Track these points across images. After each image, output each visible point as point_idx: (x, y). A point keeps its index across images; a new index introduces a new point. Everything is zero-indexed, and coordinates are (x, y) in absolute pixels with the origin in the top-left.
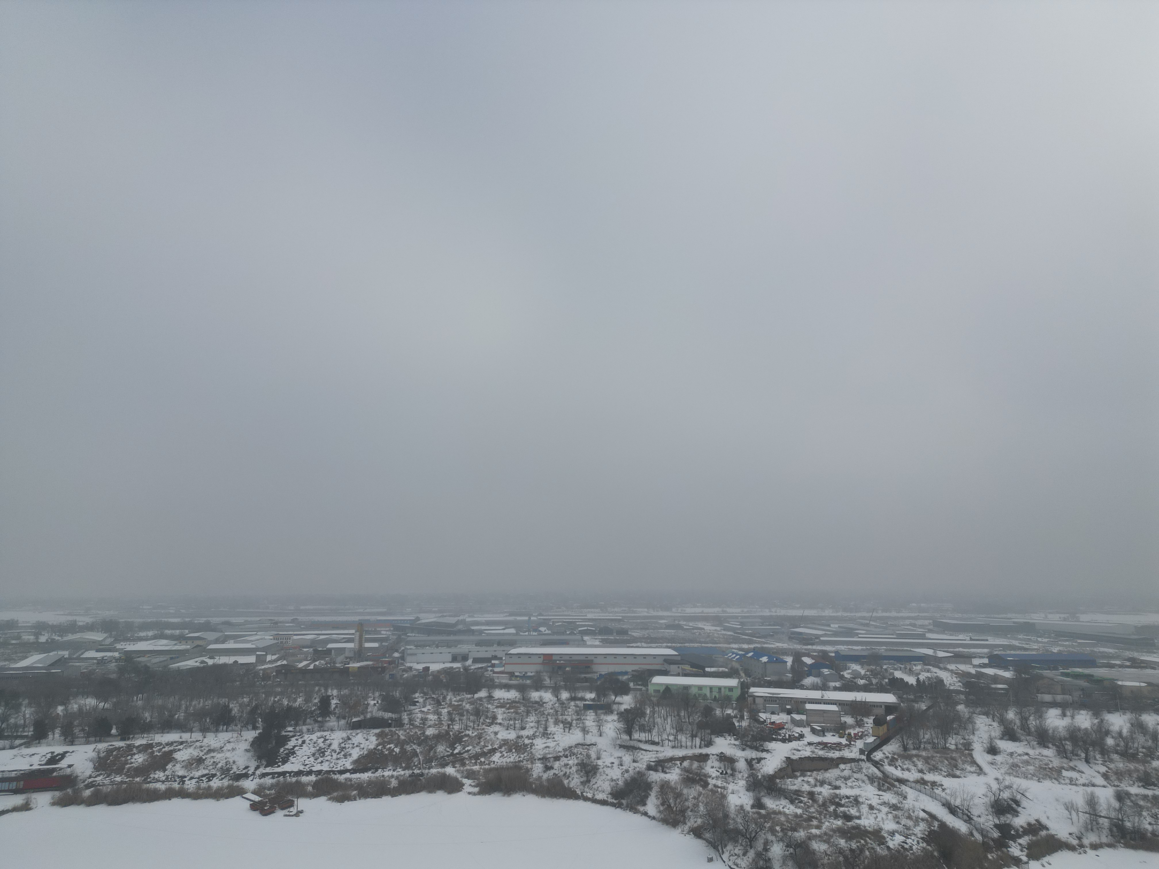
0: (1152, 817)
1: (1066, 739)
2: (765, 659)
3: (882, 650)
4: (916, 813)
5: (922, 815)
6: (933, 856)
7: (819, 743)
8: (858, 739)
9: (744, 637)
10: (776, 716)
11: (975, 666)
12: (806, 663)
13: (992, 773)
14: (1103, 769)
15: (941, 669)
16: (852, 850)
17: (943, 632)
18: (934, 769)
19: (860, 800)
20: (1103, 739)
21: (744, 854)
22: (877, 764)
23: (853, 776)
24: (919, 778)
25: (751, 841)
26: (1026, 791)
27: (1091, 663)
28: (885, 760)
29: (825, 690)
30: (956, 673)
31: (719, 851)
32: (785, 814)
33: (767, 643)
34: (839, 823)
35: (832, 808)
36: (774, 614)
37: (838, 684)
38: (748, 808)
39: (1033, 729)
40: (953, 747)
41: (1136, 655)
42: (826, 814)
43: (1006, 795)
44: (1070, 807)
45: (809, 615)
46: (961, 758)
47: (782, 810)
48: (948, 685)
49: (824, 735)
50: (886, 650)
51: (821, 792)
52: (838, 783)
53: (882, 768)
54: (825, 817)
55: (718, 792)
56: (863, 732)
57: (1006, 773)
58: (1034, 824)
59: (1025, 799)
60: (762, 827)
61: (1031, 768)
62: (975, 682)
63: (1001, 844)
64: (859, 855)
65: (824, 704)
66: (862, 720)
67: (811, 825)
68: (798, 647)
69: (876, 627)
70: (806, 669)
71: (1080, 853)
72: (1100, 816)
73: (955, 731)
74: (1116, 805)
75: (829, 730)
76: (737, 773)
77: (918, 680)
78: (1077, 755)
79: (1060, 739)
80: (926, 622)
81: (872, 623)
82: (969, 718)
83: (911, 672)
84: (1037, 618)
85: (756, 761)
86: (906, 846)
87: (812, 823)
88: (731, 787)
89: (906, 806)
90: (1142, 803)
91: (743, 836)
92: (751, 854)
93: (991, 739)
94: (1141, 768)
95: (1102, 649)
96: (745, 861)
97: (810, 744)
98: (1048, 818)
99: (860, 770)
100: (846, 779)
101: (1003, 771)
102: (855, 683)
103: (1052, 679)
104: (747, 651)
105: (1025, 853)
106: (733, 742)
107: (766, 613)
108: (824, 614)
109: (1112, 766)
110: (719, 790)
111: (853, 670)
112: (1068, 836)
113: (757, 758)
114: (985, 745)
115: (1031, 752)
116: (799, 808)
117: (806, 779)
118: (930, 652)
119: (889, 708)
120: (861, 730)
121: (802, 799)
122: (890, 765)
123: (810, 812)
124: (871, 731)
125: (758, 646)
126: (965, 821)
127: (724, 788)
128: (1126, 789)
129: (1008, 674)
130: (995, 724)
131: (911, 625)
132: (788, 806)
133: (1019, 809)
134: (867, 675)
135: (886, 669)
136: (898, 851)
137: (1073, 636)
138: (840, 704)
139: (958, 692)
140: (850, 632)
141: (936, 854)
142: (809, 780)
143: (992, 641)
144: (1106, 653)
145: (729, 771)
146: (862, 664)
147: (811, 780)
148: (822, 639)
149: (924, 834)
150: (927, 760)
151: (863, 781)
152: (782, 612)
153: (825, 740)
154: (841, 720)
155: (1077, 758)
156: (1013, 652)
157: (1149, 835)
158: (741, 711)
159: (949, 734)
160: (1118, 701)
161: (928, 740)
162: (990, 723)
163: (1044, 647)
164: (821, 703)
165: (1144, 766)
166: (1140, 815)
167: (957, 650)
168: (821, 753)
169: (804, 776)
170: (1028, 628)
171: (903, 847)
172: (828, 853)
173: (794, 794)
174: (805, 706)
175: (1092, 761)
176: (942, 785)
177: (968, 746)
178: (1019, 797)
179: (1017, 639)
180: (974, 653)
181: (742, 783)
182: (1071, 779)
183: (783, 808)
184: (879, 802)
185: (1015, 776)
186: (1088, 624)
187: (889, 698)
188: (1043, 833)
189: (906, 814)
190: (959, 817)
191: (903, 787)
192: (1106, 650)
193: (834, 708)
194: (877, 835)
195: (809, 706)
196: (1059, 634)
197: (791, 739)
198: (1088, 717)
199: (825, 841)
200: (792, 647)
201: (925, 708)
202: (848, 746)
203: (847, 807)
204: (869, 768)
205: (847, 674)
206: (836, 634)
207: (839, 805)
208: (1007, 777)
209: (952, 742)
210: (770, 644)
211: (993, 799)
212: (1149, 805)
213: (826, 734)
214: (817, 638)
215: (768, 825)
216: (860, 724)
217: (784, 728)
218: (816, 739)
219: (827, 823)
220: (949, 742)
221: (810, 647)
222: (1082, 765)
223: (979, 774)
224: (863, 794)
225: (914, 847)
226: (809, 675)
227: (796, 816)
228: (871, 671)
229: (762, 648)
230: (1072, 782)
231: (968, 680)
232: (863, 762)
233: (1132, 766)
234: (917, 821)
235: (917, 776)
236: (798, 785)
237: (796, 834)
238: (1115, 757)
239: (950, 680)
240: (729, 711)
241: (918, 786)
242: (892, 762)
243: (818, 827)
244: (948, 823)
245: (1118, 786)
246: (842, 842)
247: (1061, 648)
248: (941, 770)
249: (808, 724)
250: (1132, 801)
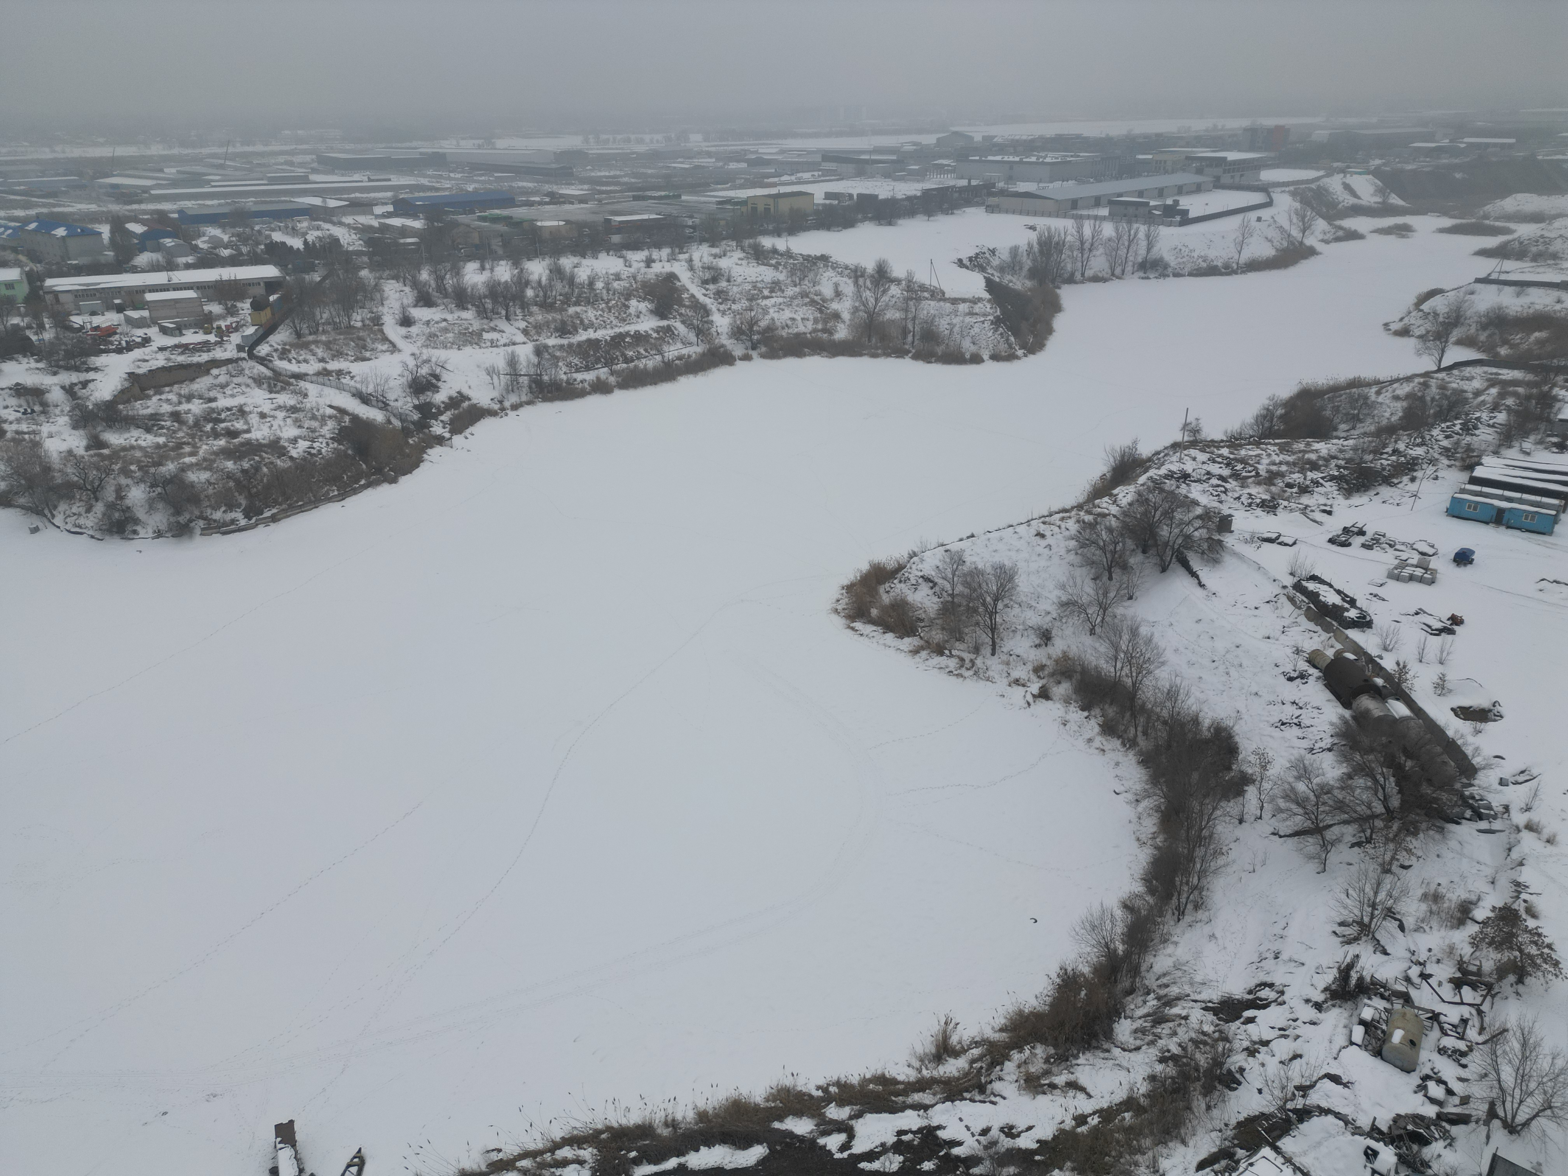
0: (567, 366)
1: (485, 297)
2: (61, 232)
3: (250, 203)
4: (321, 411)
5: (329, 411)
6: (346, 455)
7: (176, 346)
8: (232, 332)
9: (12, 197)
10: (99, 317)
11: (377, 217)
12: (134, 233)
13: (407, 348)
14: (523, 325)
15: (334, 224)
16: (244, 471)
17: (331, 172)
18: (338, 355)
19: (247, 409)
20: (523, 291)
21: (88, 511)
22: (263, 361)
23: (232, 382)
24: (321, 368)
25: (95, 492)
26: (445, 362)
27: (509, 201)
28: (274, 354)
29: (171, 270)
30: (354, 229)
31: (45, 516)
32: (140, 448)
33: (60, 206)
34: (222, 442)
35: (209, 427)
36: (62, 156)
37: (190, 260)
38: (81, 452)
39: (450, 290)
40: (359, 324)
41: (554, 188)
42: (201, 436)
43: (424, 371)
44: (491, 372)
45: (124, 154)
46: (369, 335)
47: (135, 443)
48: (346, 246)
49: (181, 334)
50: (255, 203)
51: (190, 410)
52: (212, 394)
53: (270, 365)
54: (200, 440)
55: (24, 440)
56: (238, 322)
57: (423, 346)
58: (456, 397)
59: (445, 371)
60: (108, 472)
61: (450, 335)
62: (379, 238)
63: (422, 425)
64: (255, 474)
65: (174, 290)
66: (235, 306)
67: (182, 454)
68: (115, 208)
69: (236, 169)
70: (136, 241)
71: (502, 417)
72: (521, 375)
73: (360, 304)
74: (535, 360)
75: (188, 326)
76: (52, 408)
77: (306, 243)
78: (497, 313)
79: (480, 298)
80: (308, 158)
81: (228, 163)
82: (376, 285)
83: (294, 232)
84: (448, 146)
85: (80, 386)
86: (313, 451)
87: (182, 451)
88: (45, 429)
89: (308, 406)
90: (558, 354)
91: (81, 489)
92: (99, 508)
93: (404, 308)
94: (559, 317)
95: (521, 184)
96: (92, 519)
97: (161, 349)
98: (470, 387)
99: (241, 372)
100: (223, 386)
101: (419, 344)
102: (217, 255)
103: (468, 226)
104: (26, 221)
105: (447, 430)
106: (33, 365)
107: (46, 154)
108: (148, 152)
109: (531, 320)
110: (26, 436)
111: (210, 237)
112: (490, 402)
113: (80, 382)
114: (397, 317)
115: (449, 317)
116: (161, 435)
117: (163, 397)
118: (317, 201)
119: (271, 285)
120: (235, 319)
121: (163, 423)
122: (281, 359)
123: (178, 438)
124: (249, 319)
125: (44, 210)
126: (381, 409)
127: (34, 432)
128: (544, 342)
129: (417, 224)
130: (407, 289)
131: (286, 163)
132: (143, 437)
133: (440, 384)
134: (232, 241)
135: (259, 232)
136: (304, 459)
137: (490, 168)
138: (198, 288)
139: (359, 253)
140: (196, 179)
141: (350, 452)
142: (169, 397)
143: (397, 180)
144: (525, 188)
145: (37, 408)
146: (223, 227)
147: (173, 397)
148: (153, 192)
149: (333, 433)
150: (328, 345)
151: (248, 386)
152: (76, 152)
153: (184, 340)
154: (203, 310)
155: (497, 316)
156: (422, 194)
157: (564, 384)
158: (36, 316)
159: (352, 308)
160: (537, 245)
161: (327, 319)
162: (401, 289)
163: (457, 184)
164: (168, 290)
165: (561, 314)
166: (557, 366)
167: (353, 196)
168: (181, 359)
169: (161, 393)
170: (438, 161)
171: (309, 453)
172: (213, 481)
173: (150, 420)
174: (144, 298)
175: (512, 317)
176: (350, 373)
177: (377, 321)
178: (438, 370)
179: (425, 176)
180: (375, 199)
181: (63, 420)
182: (492, 341)
183: (136, 440)
184: (273, 406)
185: (433, 348)
186: (507, 152)
187: (270, 271)
188: (466, 404)
189: (309, 415)
190: (373, 406)
191: (302, 384)
192: (525, 184)
193: (191, 294)
194: (276, 446)
195: (150, 297)
196: (475, 167)
197: (130, 347)
198: (508, 268)
199: (206, 469)
200: (104, 209)
201: (319, 279)
202: (220, 343)
203: (230, 421)
204: (253, 367)
205: (202, 243)
206: (175, 184)
207: (218, 421)
208: (425, 351)
209: (357, 319)
210: (64, 206)
211: (410, 378)
212: (565, 354)
213: (184, 332)
214: (145, 192)
215: (116, 467)
216: (232, 311)
217: (116, 333)
218: (170, 341)
219: (204, 447)
220: (354, 318)
221: (135, 207)
222: (502, 324)
223: (392, 352)
224: (249, 401)
225: (323, 451)
226: (142, 249)
227: (158, 446)
228: (238, 235)
229: (52, 213)
230: (493, 344)
231: (371, 236)
232: (244, 362)
233: (549, 317)
234: (323, 420)
235: (319, 366)
236: (153, 406)
237: (163, 469)
238: (535, 309)
239: (348, 239)
240: (16, 320)
241: (320, 379)
242: (284, 354)
243: (192, 454)
244: (361, 415)
245: (537, 340)
246: (230, 465)
247: (477, 185)
248: (347, 355)
249: (153, 322)
250: (549, 354)
